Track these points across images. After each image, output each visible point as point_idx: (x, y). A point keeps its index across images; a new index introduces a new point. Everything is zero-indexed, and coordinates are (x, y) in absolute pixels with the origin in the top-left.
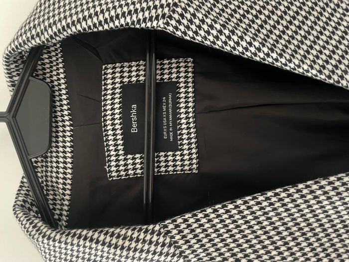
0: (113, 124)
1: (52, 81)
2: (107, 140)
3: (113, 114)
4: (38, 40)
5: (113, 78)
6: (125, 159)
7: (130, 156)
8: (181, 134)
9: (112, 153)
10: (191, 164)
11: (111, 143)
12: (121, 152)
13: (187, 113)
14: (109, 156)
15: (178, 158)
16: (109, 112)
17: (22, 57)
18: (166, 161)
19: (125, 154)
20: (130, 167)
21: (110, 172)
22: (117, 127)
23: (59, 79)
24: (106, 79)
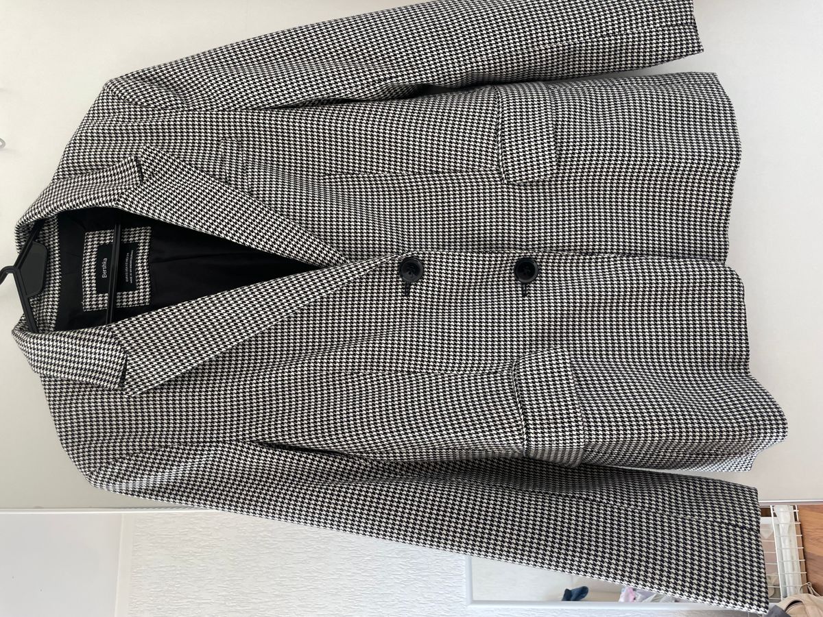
0: (89, 272)
1: (49, 245)
2: (85, 284)
3: (90, 265)
4: (39, 216)
5: (93, 241)
6: (97, 297)
7: (100, 295)
8: (139, 278)
9: (88, 293)
10: (144, 299)
11: (87, 285)
12: (94, 292)
13: (142, 262)
14: (86, 295)
15: (136, 295)
16: (87, 264)
17: (28, 229)
18: (128, 298)
19: (97, 293)
20: (100, 302)
21: (85, 305)
22: (92, 274)
23: (54, 243)
24: (87, 242)
